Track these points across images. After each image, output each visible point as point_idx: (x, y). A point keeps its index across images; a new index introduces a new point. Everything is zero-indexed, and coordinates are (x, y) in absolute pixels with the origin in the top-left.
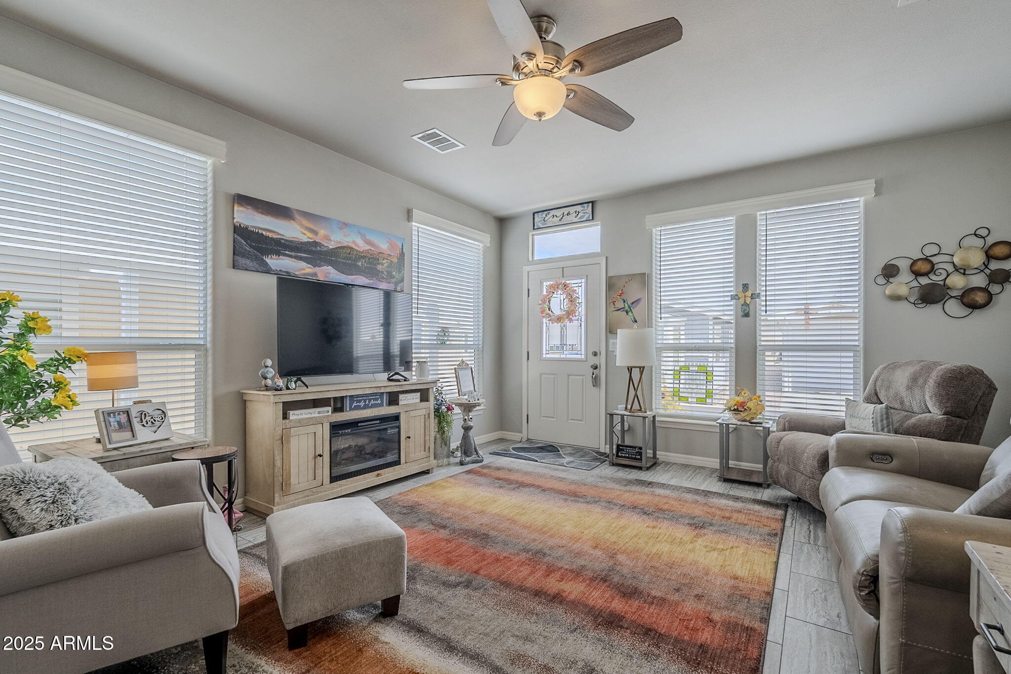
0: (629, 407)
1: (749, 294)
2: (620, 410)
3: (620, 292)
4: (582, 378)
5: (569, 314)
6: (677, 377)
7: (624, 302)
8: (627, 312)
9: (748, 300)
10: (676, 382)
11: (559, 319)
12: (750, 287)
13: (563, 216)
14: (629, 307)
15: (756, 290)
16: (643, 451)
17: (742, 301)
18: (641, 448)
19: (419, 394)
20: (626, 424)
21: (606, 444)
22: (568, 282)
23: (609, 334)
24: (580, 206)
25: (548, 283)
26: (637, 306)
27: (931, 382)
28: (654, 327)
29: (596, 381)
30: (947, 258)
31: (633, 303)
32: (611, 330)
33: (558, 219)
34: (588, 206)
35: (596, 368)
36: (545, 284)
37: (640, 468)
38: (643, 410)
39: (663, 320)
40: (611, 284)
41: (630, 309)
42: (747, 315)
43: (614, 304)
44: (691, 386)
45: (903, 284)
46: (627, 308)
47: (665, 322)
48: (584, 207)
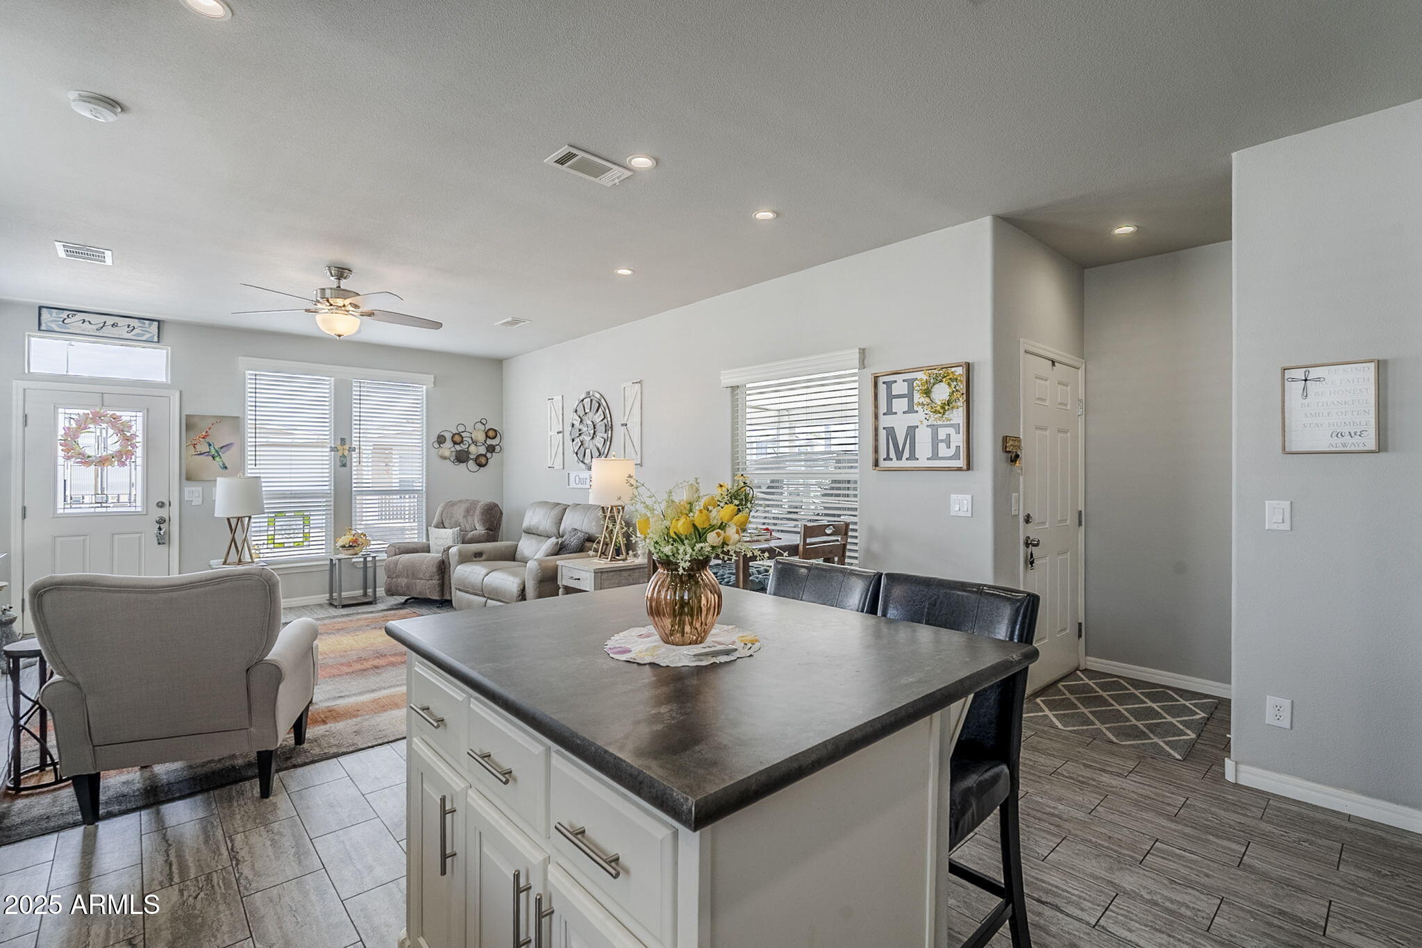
1: (346, 447)
3: (203, 434)
4: (138, 535)
5: (122, 457)
6: (272, 524)
7: (210, 445)
8: (213, 458)
9: (346, 453)
10: (270, 529)
12: (347, 442)
13: (104, 326)
14: (217, 451)
15: (351, 444)
17: (340, 453)
22: (118, 413)
23: (185, 482)
24: (135, 320)
26: (225, 451)
27: (478, 512)
28: (245, 473)
29: (162, 540)
30: (468, 435)
31: (222, 448)
32: (189, 478)
33: (94, 327)
34: (150, 325)
35: (163, 522)
36: (61, 410)
39: (257, 467)
40: (189, 424)
41: (218, 453)
42: (344, 465)
43: (194, 447)
44: (286, 532)
45: (448, 449)
46: (213, 452)
47: (260, 469)
48: (144, 324)
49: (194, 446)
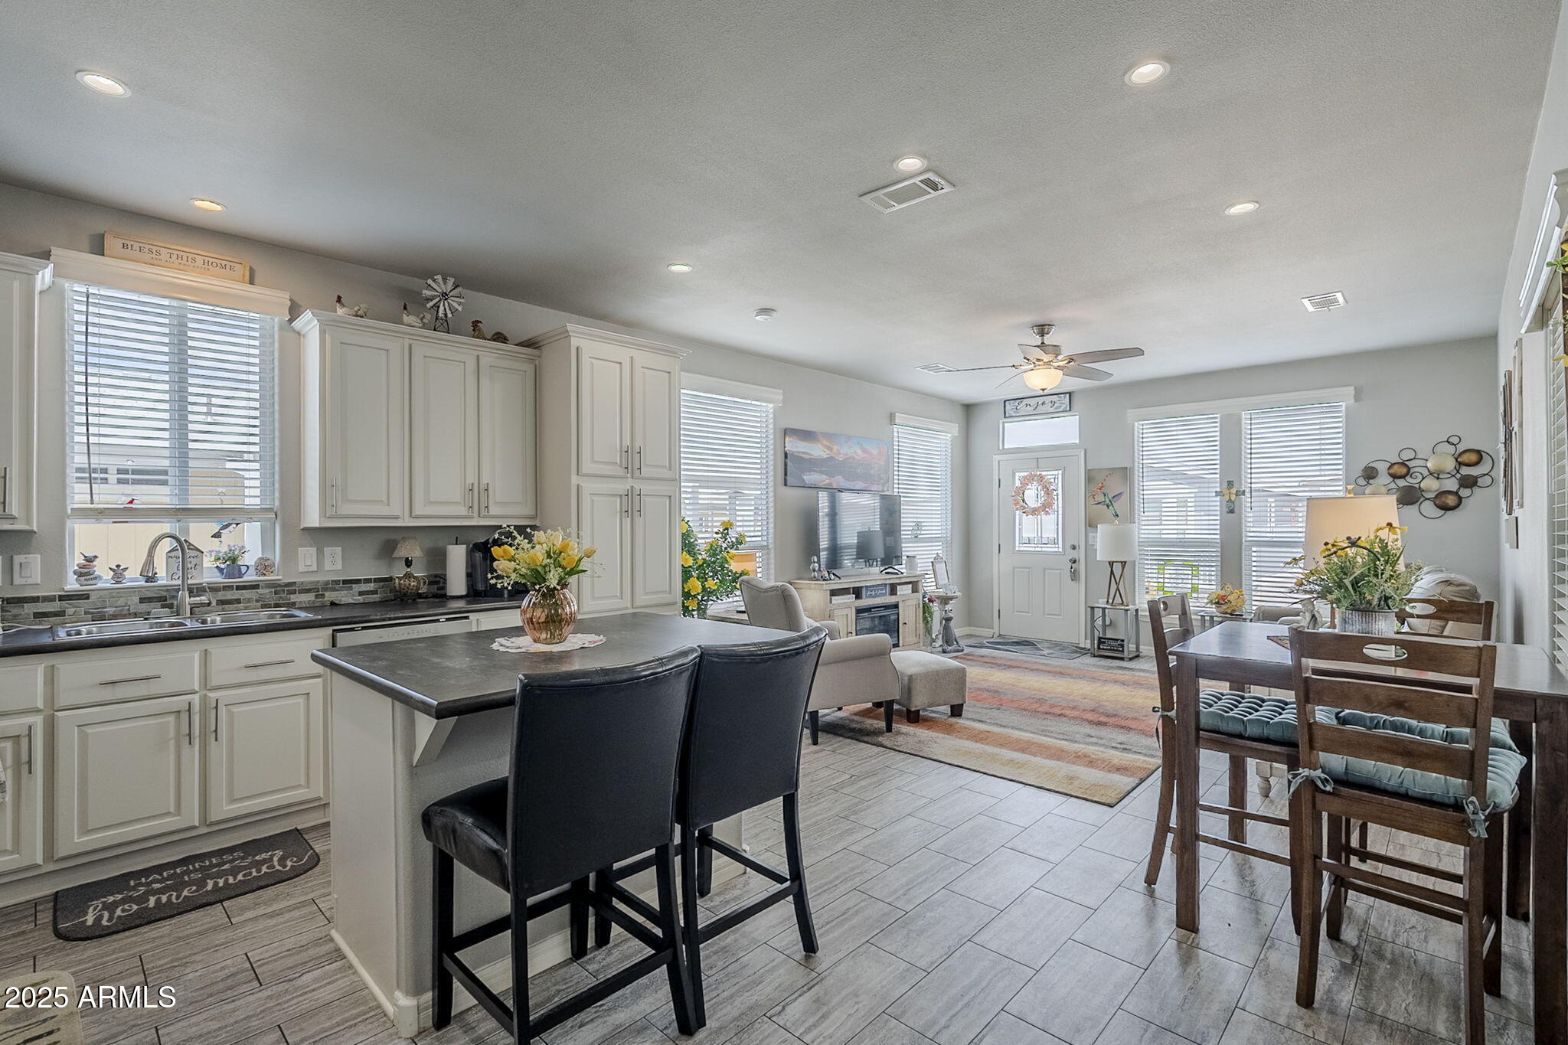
0: (1110, 601)
1: (1234, 491)
2: (1102, 603)
3: (1100, 485)
4: (1059, 571)
5: (1046, 507)
6: (1161, 571)
7: (1105, 495)
8: (1108, 506)
9: (1233, 497)
10: (1160, 576)
11: (1034, 512)
12: (1235, 484)
13: (1037, 406)
14: (1110, 501)
15: (1241, 488)
16: (1125, 643)
17: (1227, 498)
18: (1123, 641)
19: (910, 586)
20: (1107, 618)
21: (1086, 639)
22: (1044, 473)
23: (1088, 528)
24: (1056, 396)
25: (1022, 474)
26: (1117, 500)
28: (1136, 520)
29: (1075, 575)
30: (1421, 463)
31: (1114, 497)
32: (1091, 524)
33: (1032, 408)
34: (1065, 397)
35: (1075, 562)
36: (1017, 474)
37: (1122, 659)
38: (1125, 604)
39: (1146, 514)
40: (1090, 478)
41: (1111, 503)
42: (1232, 511)
43: (1094, 498)
44: (1175, 581)
45: (1384, 486)
46: (1108, 502)
47: (1148, 516)
48: (1060, 397)
49: (1094, 496)
